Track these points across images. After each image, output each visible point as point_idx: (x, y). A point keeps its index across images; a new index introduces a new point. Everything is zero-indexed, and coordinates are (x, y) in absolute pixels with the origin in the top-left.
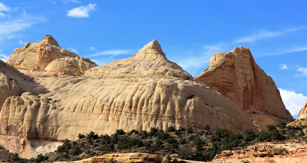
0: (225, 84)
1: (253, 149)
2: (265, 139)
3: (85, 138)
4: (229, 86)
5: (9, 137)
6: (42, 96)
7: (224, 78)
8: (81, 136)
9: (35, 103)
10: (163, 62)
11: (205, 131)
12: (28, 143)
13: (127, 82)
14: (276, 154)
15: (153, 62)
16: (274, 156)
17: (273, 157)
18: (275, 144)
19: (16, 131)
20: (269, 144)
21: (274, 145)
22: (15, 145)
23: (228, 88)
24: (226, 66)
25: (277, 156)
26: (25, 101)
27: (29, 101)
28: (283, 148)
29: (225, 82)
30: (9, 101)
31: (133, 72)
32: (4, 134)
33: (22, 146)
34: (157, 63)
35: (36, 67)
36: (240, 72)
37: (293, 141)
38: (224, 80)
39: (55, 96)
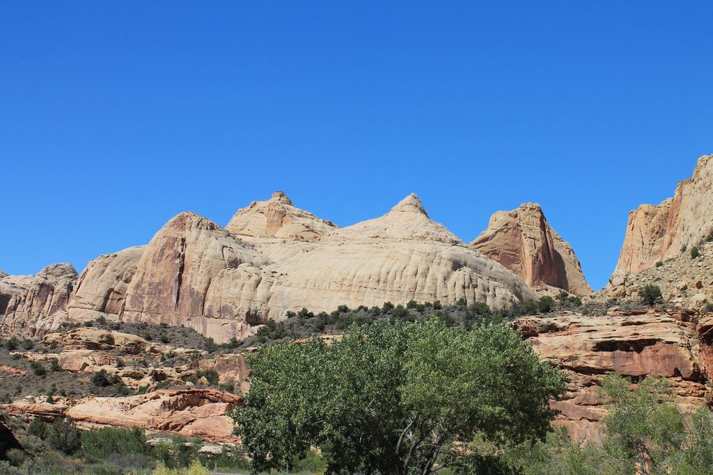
0: (508, 252)
1: (511, 326)
2: (528, 312)
3: (296, 317)
4: (513, 255)
5: (223, 321)
6: (265, 268)
7: (506, 244)
8: (290, 315)
9: (255, 278)
10: (423, 223)
11: (458, 307)
12: (247, 328)
13: (375, 249)
14: (542, 332)
15: (411, 223)
16: (539, 334)
17: (537, 336)
18: (541, 318)
19: (231, 313)
20: (533, 318)
21: (539, 319)
22: (231, 331)
23: (512, 257)
24: (510, 229)
25: (543, 335)
26: (242, 275)
27: (247, 274)
28: (552, 322)
29: (509, 250)
30: (223, 274)
31: (383, 236)
32: (216, 317)
33: (240, 333)
34: (416, 223)
35: (264, 233)
36: (528, 236)
37: (565, 313)
38: (506, 247)
39: (281, 267)
